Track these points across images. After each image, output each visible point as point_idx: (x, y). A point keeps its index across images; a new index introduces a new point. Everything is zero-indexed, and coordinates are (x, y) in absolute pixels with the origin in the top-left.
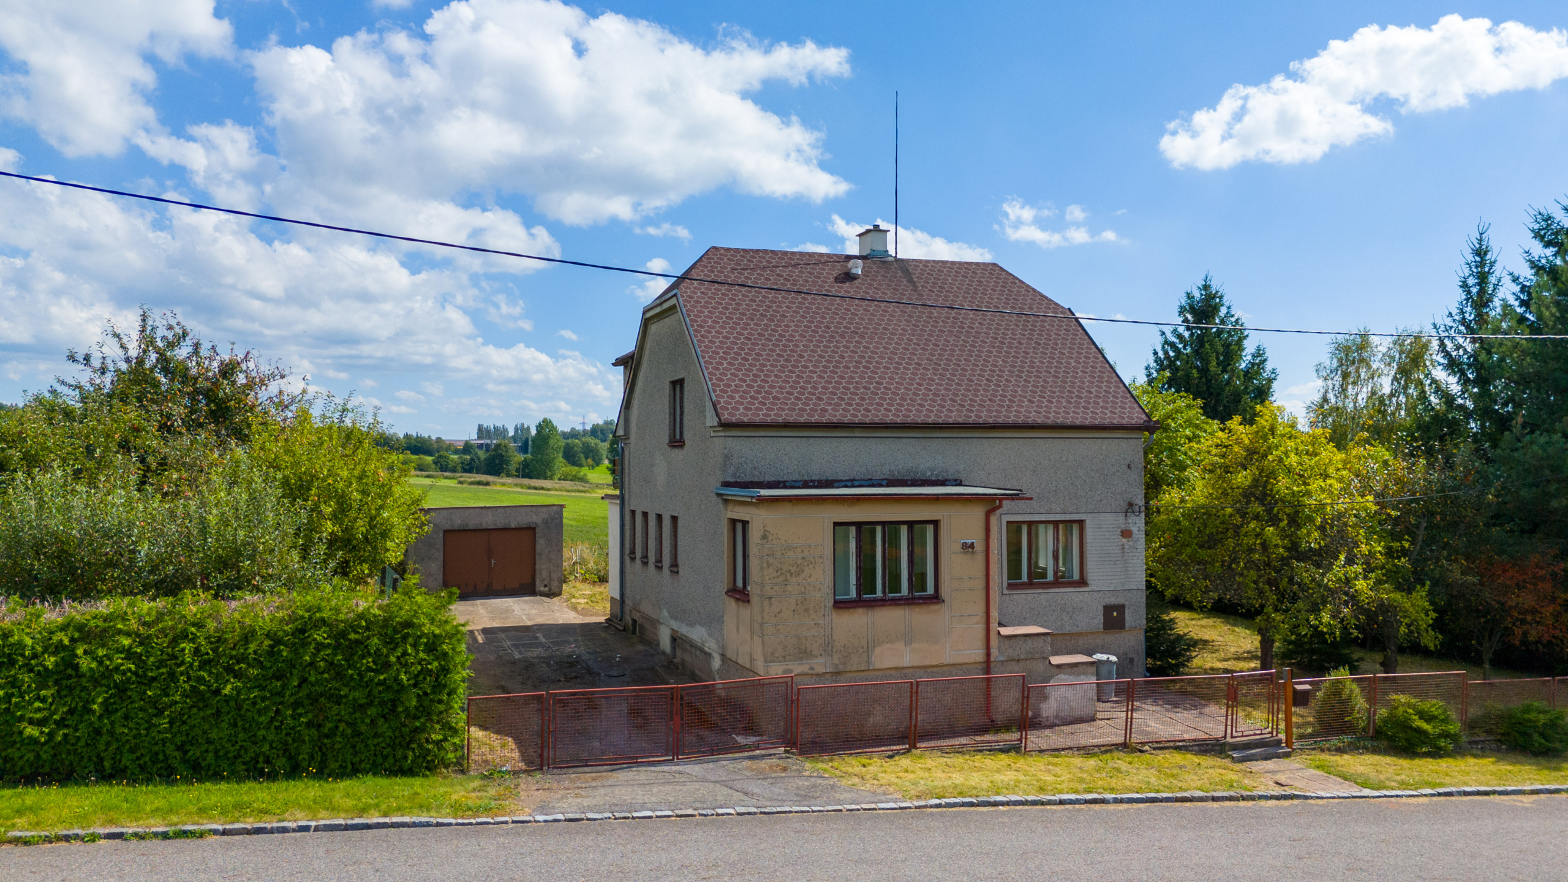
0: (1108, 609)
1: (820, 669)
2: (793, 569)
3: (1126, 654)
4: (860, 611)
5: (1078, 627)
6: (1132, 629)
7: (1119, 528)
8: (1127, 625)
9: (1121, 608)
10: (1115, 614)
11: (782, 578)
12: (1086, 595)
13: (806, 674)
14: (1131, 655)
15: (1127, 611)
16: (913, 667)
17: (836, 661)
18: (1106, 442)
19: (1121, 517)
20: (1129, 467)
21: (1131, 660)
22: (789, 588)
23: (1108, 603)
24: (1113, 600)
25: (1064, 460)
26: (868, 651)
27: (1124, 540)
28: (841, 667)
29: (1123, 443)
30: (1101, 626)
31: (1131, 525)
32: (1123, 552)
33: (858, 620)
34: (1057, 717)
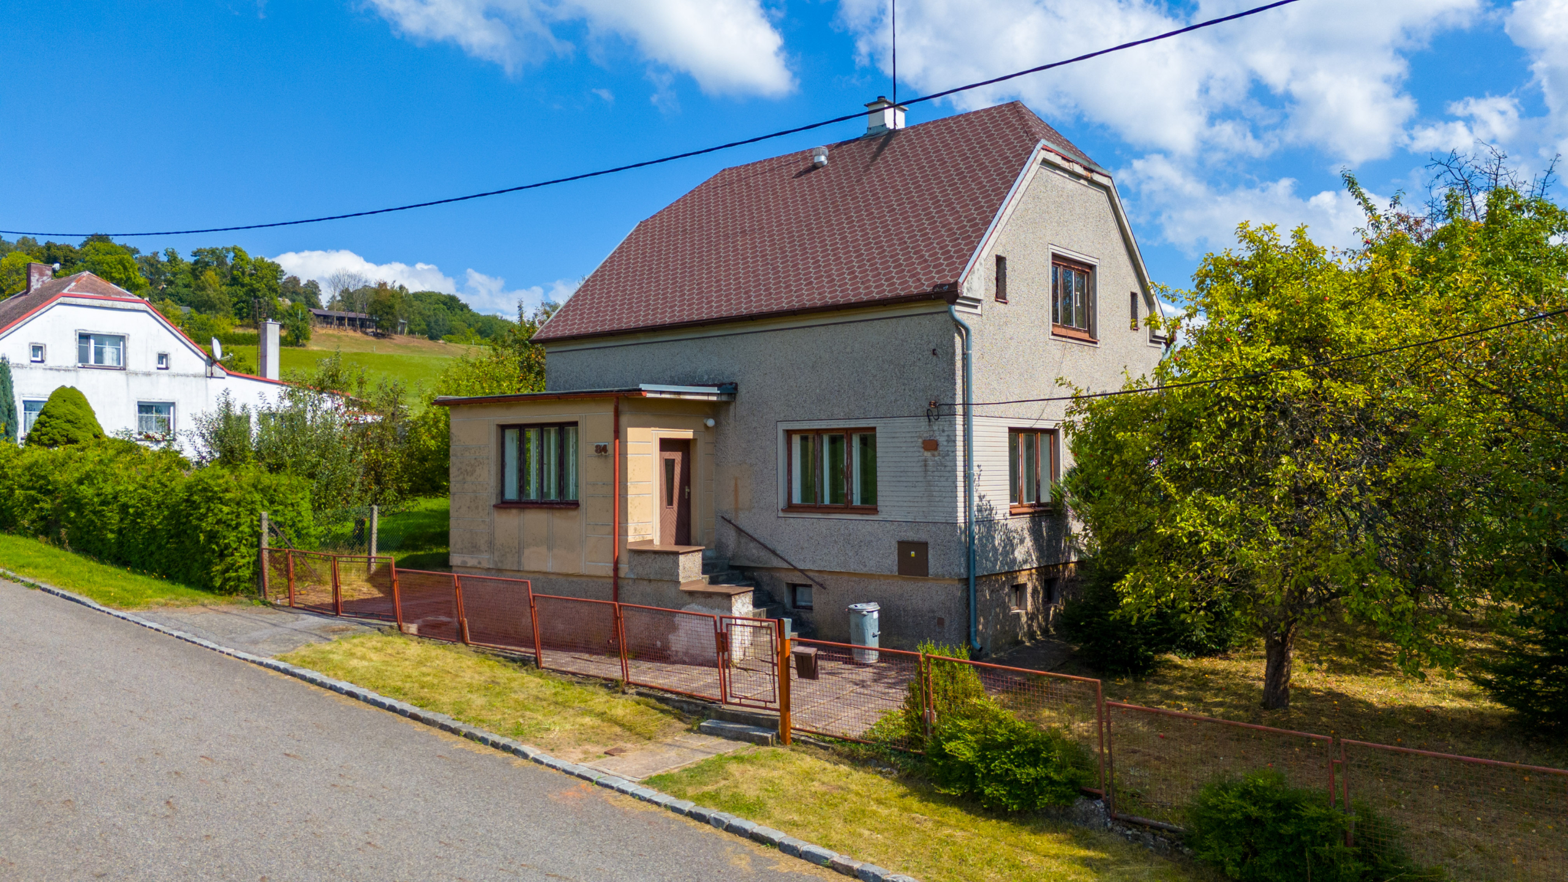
0: (904, 546)
1: (485, 565)
2: (469, 469)
3: (933, 612)
4: (514, 511)
5: (865, 566)
6: (938, 578)
7: (920, 437)
8: (931, 571)
9: (922, 547)
10: (913, 554)
11: (461, 477)
12: (876, 525)
13: (475, 568)
14: (939, 614)
15: (931, 552)
16: (559, 574)
17: (496, 559)
18: (903, 321)
19: (924, 421)
20: (934, 352)
21: (941, 622)
22: (466, 486)
23: (906, 539)
24: (911, 536)
25: (848, 350)
26: (520, 552)
27: (928, 454)
28: (500, 565)
29: (925, 321)
30: (896, 568)
31: (937, 433)
32: (926, 471)
33: (510, 522)
34: (686, 653)
